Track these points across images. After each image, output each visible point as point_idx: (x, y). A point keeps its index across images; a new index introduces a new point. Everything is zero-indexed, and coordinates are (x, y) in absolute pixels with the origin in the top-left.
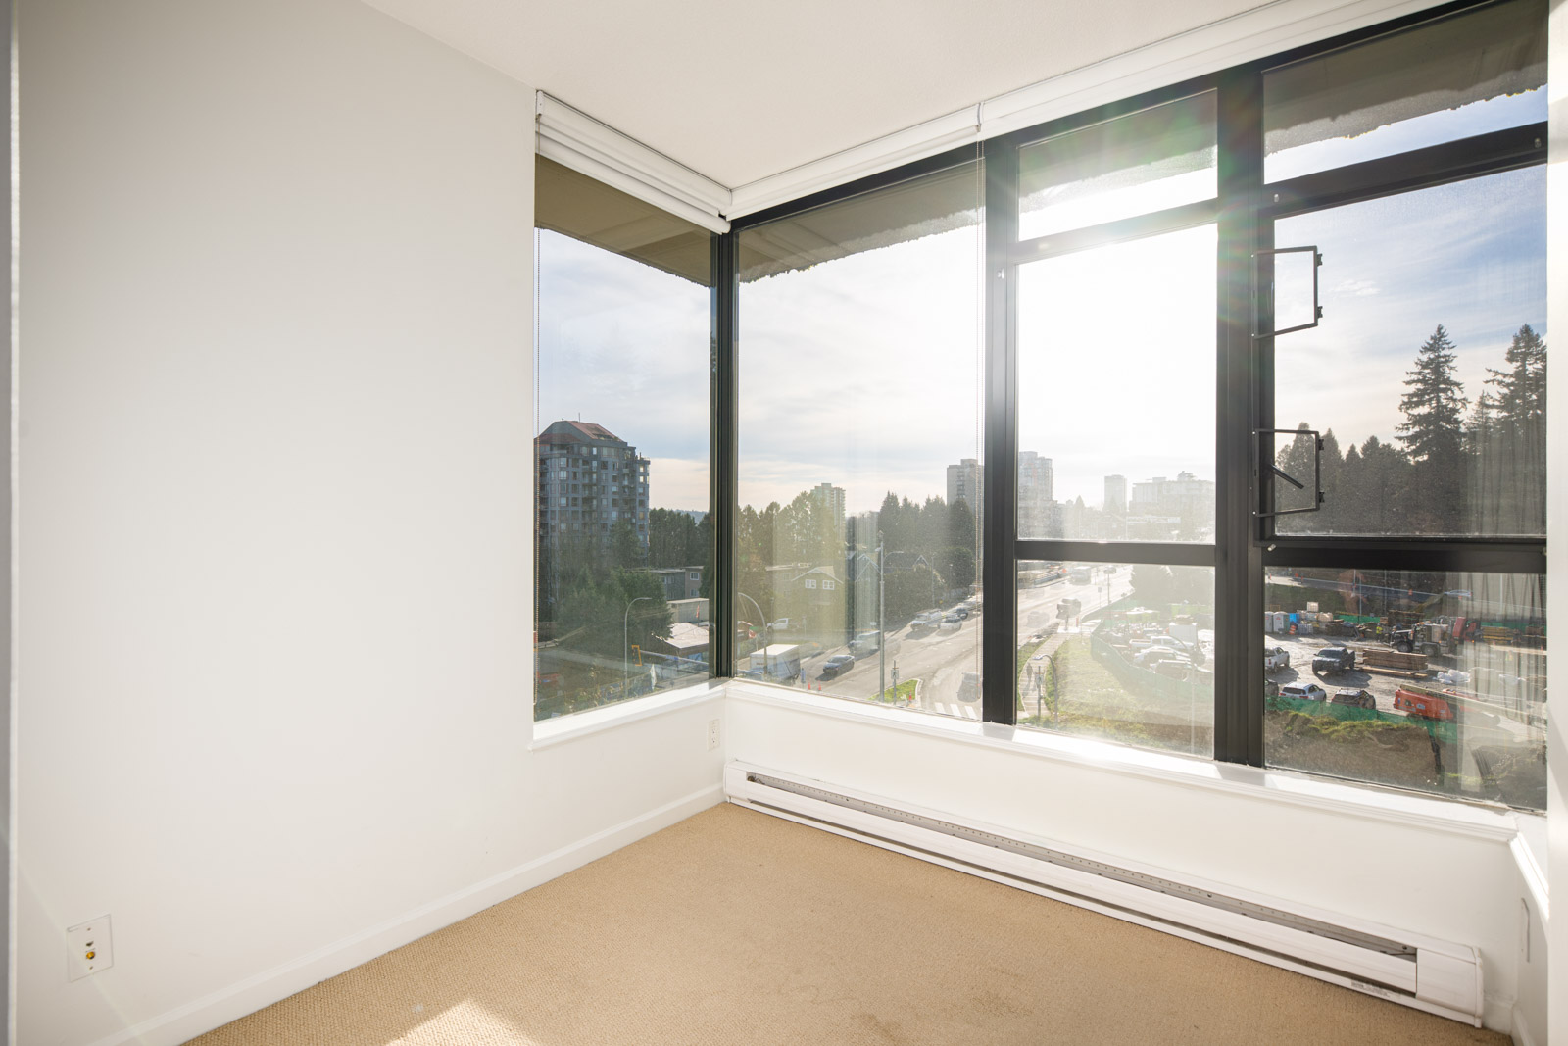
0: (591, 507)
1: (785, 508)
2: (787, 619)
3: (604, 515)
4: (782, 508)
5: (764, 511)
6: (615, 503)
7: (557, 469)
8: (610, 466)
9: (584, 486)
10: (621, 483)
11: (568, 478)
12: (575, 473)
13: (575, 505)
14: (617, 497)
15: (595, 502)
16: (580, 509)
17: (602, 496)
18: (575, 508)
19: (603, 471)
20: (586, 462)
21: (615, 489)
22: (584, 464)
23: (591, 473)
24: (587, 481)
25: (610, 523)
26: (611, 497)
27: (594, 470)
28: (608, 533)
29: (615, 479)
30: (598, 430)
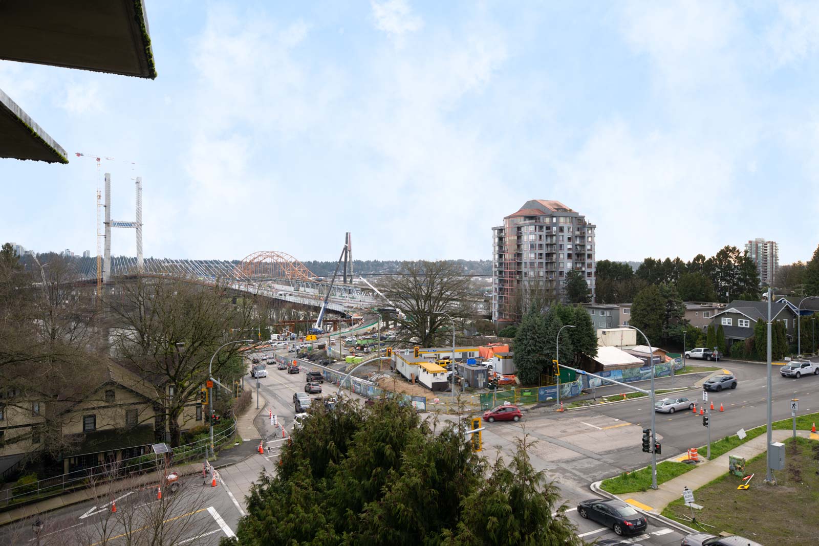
0: (552, 259)
1: (710, 259)
2: (703, 349)
3: (561, 265)
4: (707, 259)
5: (691, 261)
6: (569, 256)
7: (528, 233)
8: (566, 230)
9: (547, 245)
10: (574, 242)
11: (536, 240)
12: (540, 236)
13: (541, 258)
14: (570, 252)
15: (554, 256)
16: (544, 261)
17: (560, 252)
18: (541, 261)
19: (560, 234)
20: (548, 228)
21: (569, 247)
22: (547, 229)
23: (552, 236)
24: (549, 242)
25: (566, 271)
26: (566, 252)
27: (554, 233)
28: (564, 278)
29: (569, 239)
30: (557, 205)
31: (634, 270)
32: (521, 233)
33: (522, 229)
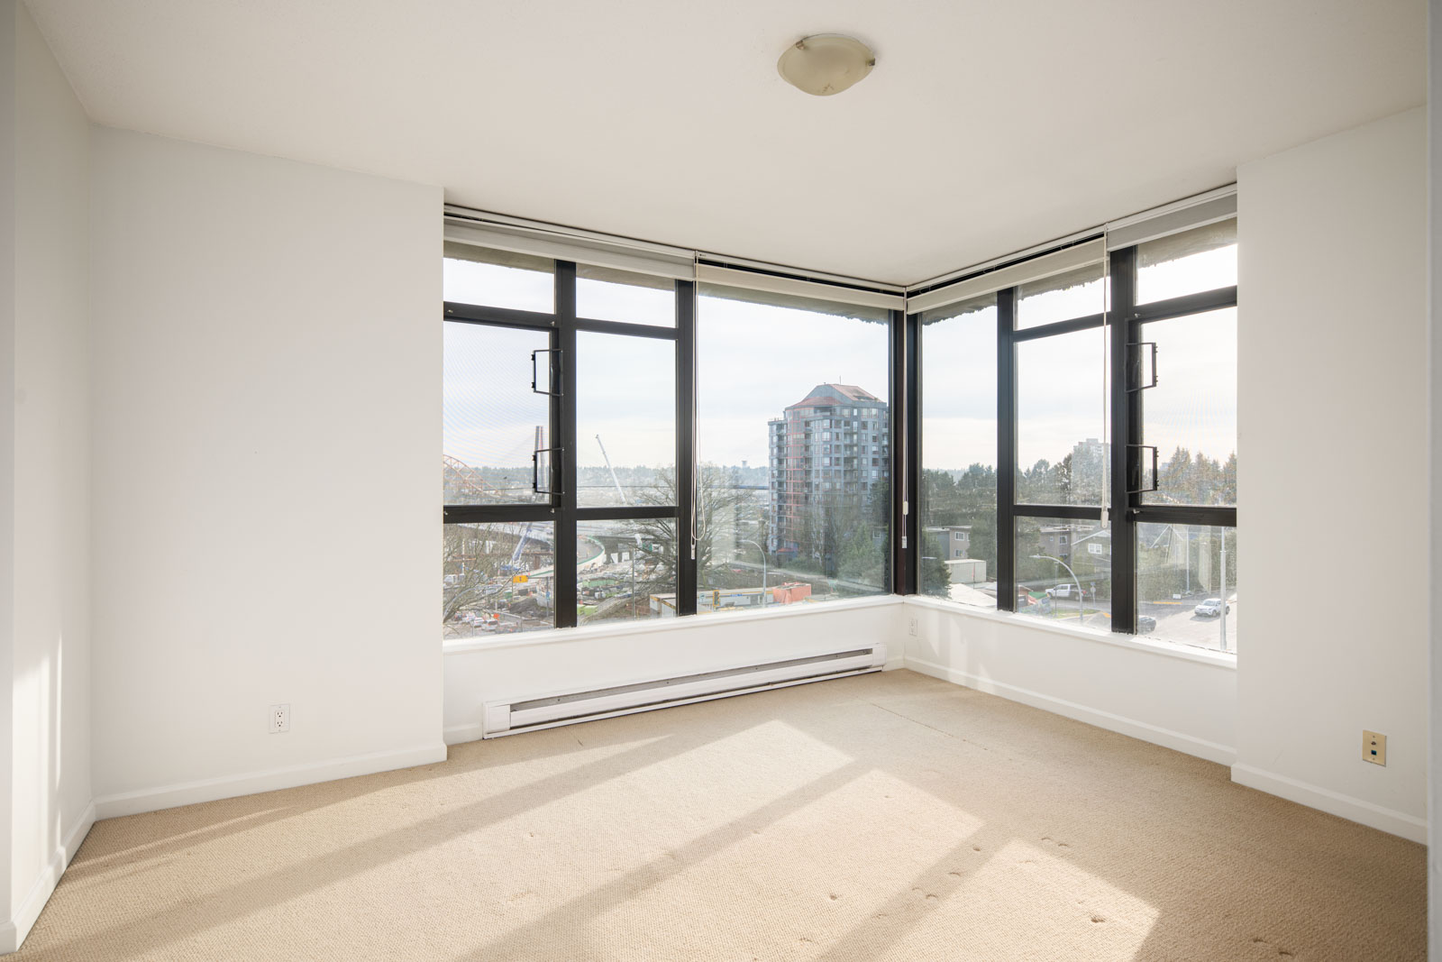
0: (852, 466)
1: (1056, 466)
2: (1069, 585)
3: (864, 474)
4: (1051, 466)
5: (1031, 469)
6: (875, 462)
7: (821, 430)
8: (870, 426)
9: (846, 446)
10: (880, 443)
11: (831, 439)
12: (837, 434)
13: (838, 465)
14: (877, 456)
15: (855, 461)
16: (842, 468)
17: (863, 456)
18: (837, 468)
19: (863, 431)
20: (847, 424)
21: (875, 449)
22: (845, 426)
23: (852, 434)
24: (848, 442)
25: (870, 482)
26: (871, 457)
27: (855, 431)
28: (869, 492)
29: (875, 439)
30: (858, 392)
31: (957, 480)
32: (811, 430)
33: (812, 424)
